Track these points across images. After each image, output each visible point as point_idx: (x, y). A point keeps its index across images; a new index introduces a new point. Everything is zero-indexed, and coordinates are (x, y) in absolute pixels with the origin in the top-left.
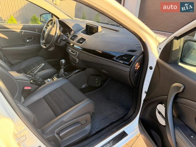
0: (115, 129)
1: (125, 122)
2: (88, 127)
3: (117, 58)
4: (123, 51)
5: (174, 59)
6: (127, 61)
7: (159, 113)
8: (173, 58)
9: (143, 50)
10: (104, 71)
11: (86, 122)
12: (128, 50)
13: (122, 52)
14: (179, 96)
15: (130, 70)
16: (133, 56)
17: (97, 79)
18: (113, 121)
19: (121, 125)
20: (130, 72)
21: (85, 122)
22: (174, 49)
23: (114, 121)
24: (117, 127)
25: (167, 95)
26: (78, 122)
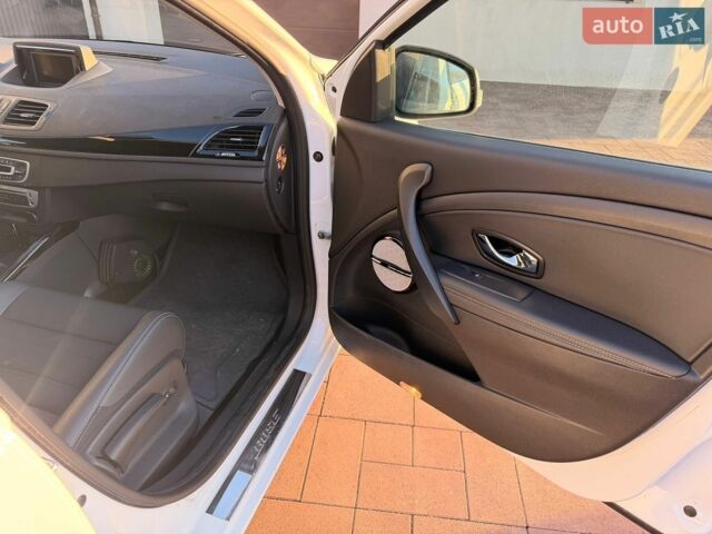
0: (272, 370)
1: (291, 344)
2: (185, 405)
3: (208, 146)
4: (220, 118)
5: (384, 108)
6: (245, 148)
7: (385, 264)
8: (382, 106)
9: (281, 103)
10: (165, 206)
11: (175, 387)
12: (235, 113)
13: (219, 122)
14: (424, 195)
15: (266, 173)
16: (261, 128)
17: (136, 252)
18: (251, 359)
19: (283, 355)
20: (266, 181)
21: (172, 390)
22: (380, 77)
23: (256, 355)
24: (274, 366)
25: (397, 207)
26: (153, 395)
